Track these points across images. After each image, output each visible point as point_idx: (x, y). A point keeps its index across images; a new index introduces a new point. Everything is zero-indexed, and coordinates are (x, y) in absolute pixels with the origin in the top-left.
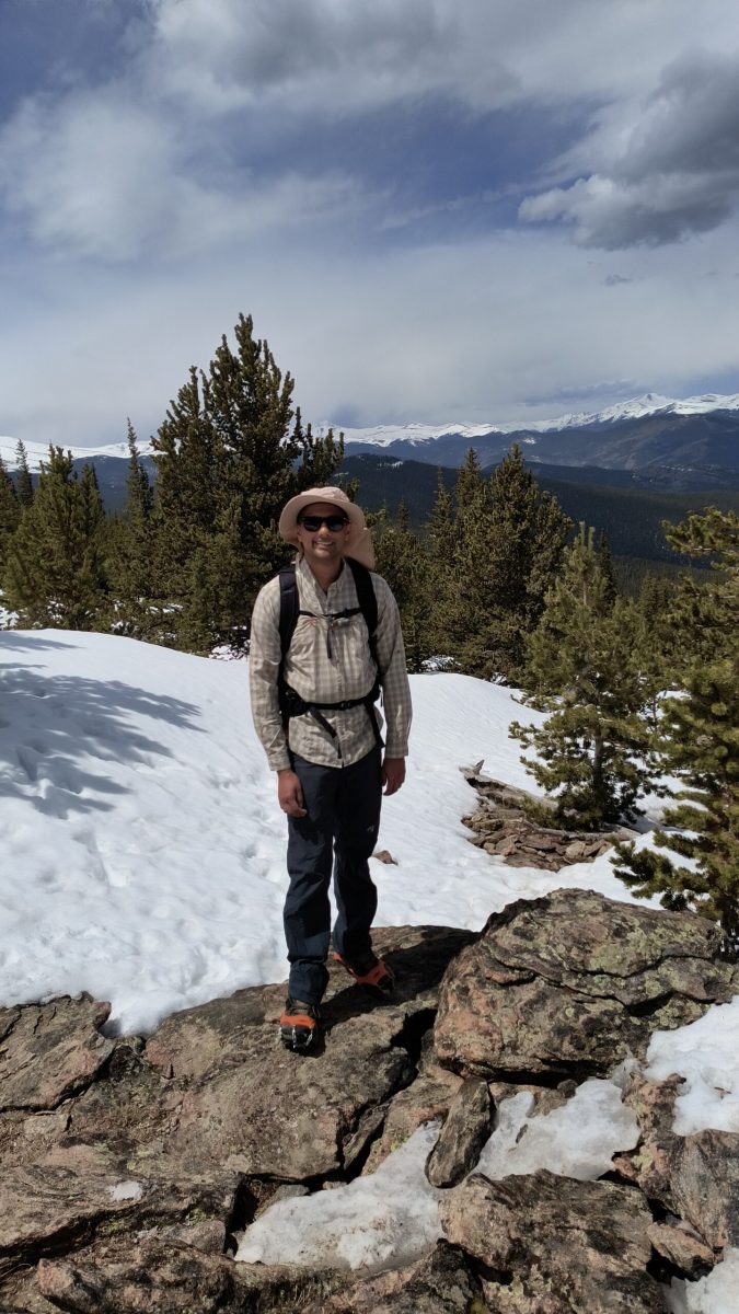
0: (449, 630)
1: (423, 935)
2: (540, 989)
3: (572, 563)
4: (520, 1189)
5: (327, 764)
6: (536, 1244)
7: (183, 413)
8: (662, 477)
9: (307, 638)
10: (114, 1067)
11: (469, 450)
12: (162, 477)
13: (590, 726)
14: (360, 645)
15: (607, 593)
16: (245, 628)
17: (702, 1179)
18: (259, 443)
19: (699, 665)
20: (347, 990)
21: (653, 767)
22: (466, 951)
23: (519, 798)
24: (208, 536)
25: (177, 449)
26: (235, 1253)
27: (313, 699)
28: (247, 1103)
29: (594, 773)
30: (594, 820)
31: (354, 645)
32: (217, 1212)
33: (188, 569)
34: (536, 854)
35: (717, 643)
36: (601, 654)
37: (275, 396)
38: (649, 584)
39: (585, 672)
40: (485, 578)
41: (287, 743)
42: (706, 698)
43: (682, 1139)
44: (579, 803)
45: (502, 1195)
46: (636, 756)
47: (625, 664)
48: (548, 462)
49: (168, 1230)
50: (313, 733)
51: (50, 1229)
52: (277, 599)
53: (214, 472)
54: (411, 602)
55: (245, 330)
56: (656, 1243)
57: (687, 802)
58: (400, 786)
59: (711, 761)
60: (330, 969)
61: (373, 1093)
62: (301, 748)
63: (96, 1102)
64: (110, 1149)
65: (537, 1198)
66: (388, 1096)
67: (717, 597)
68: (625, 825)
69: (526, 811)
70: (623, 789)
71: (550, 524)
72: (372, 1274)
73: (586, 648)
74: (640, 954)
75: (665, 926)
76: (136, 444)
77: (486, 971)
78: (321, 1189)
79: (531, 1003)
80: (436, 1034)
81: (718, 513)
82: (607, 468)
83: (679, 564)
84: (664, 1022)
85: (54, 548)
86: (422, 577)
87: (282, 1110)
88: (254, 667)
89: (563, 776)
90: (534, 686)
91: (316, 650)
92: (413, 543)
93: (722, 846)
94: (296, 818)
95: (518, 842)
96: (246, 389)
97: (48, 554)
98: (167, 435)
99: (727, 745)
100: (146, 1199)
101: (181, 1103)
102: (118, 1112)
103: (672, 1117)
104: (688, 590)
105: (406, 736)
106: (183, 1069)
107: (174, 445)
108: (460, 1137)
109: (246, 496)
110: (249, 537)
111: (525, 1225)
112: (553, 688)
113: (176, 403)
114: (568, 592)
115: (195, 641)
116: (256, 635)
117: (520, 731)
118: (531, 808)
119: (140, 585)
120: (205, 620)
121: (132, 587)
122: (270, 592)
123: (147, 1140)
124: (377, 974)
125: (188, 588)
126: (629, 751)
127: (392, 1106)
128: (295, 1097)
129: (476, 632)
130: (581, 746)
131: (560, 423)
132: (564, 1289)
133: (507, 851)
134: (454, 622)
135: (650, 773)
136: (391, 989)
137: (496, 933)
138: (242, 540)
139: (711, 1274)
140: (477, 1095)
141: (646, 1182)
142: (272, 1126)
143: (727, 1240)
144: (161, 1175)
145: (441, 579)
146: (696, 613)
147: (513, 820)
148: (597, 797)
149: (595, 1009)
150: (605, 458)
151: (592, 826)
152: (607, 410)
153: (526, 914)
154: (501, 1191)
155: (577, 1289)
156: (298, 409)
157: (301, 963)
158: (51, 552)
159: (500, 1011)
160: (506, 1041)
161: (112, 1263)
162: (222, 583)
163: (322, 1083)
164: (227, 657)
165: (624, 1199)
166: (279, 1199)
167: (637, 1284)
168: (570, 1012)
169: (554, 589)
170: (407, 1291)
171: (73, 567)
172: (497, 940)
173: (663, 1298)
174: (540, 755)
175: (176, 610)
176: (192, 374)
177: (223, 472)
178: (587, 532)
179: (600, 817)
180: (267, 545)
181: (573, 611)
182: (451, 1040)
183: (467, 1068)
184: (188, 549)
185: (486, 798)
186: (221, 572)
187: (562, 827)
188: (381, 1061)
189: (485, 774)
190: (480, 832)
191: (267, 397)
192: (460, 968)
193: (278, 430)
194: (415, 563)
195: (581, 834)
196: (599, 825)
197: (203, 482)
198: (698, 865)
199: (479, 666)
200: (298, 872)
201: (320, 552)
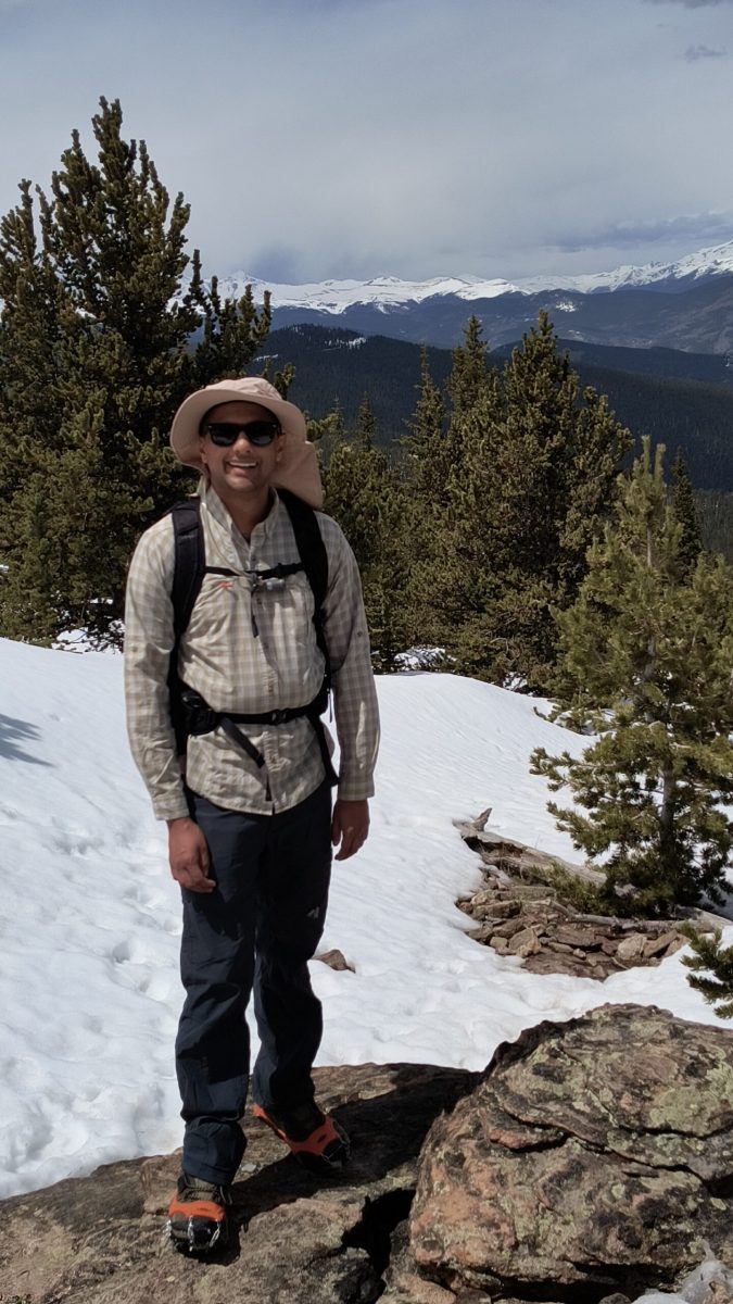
0: (438, 606)
1: (395, 1078)
2: (571, 1157)
3: (629, 500)
5: (248, 810)
7: (9, 255)
9: (216, 610)
11: (469, 319)
13: (656, 755)
16: (113, 601)
18: (133, 306)
22: (462, 1102)
24: (51, 455)
27: (228, 708)
29: (662, 827)
30: (661, 902)
31: (289, 620)
33: (17, 507)
34: (571, 954)
36: (673, 644)
37: (159, 232)
39: (648, 670)
40: (496, 523)
44: (639, 875)
46: (727, 802)
47: (711, 659)
48: (595, 340)
50: (226, 761)
53: (59, 351)
54: (378, 561)
55: (109, 123)
58: (361, 845)
60: (247, 1131)
62: (207, 784)
68: (708, 908)
69: (557, 887)
70: (706, 854)
71: (596, 438)
73: (650, 635)
74: (726, 1101)
77: (490, 1130)
79: (559, 1178)
80: (414, 1226)
82: (684, 351)
86: (395, 522)
88: (131, 657)
89: (613, 833)
90: (571, 694)
91: (233, 629)
92: (381, 467)
95: (544, 935)
96: (111, 219)
105: (370, 766)
106: (14, 1287)
109: (112, 390)
110: (117, 456)
112: (599, 696)
114: (623, 546)
115: (29, 621)
116: (135, 606)
117: (548, 762)
118: (564, 882)
122: (160, 539)
124: (322, 1138)
125: (18, 537)
126: (715, 794)
129: (481, 610)
130: (643, 786)
131: (613, 279)
133: (527, 949)
134: (446, 594)
136: (344, 1160)
137: (507, 1073)
138: (106, 460)
145: (426, 525)
147: (537, 902)
148: (667, 866)
149: (657, 1186)
150: (683, 334)
151: (657, 910)
152: (688, 258)
153: (553, 1043)
156: (197, 253)
157: (202, 1122)
159: (511, 1190)
160: (520, 1236)
162: (73, 530)
164: (81, 647)
168: (619, 1190)
169: (601, 542)
172: (508, 1083)
174: (579, 800)
176: (23, 193)
177: (74, 352)
178: (653, 452)
179: (670, 897)
180: (146, 468)
181: (631, 576)
182: (437, 1235)
183: (461, 1277)
184: (17, 476)
185: (494, 868)
186: (71, 513)
187: (611, 912)
188: (325, 1272)
189: (491, 830)
190: (484, 920)
191: (146, 232)
192: (451, 1127)
193: (163, 285)
194: (385, 500)
195: (641, 923)
196: (670, 908)
197: (41, 369)
199: (486, 662)
200: (199, 982)
201: (235, 480)
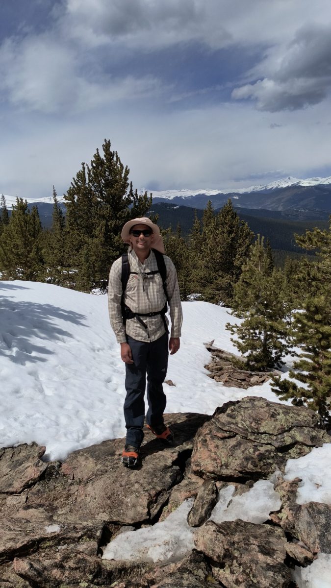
0: (199, 282)
1: (187, 417)
2: (238, 440)
3: (254, 252)
4: (229, 527)
5: (143, 341)
6: (236, 551)
7: (79, 183)
8: (294, 214)
9: (134, 284)
10: (48, 474)
11: (208, 201)
12: (69, 212)
13: (262, 325)
14: (158, 287)
15: (270, 266)
16: (106, 281)
17: (309, 523)
18: (113, 197)
19: (309, 298)
20: (152, 441)
21: (289, 343)
22: (206, 424)
24: (90, 239)
25: (75, 200)
26: (102, 556)
27: (137, 312)
28: (108, 490)
29: (263, 346)
30: (263, 367)
31: (155, 287)
32: (94, 538)
33: (81, 254)
34: (237, 381)
35: (318, 288)
36: (266, 293)
37: (121, 177)
38: (288, 262)
39: (259, 301)
40: (216, 259)
41: (125, 331)
42: (313, 312)
43: (300, 506)
44: (257, 359)
45: (221, 530)
46: (282, 338)
47: (278, 297)
48: (243, 207)
49: (72, 546)
50: (137, 327)
51: (19, 545)
52: (120, 267)
53: (93, 210)
54: (182, 269)
55: (107, 146)
56: (288, 551)
57: (304, 359)
58: (177, 350)
59: (314, 340)
60: (144, 432)
61: (164, 486)
62: (132, 333)
63: (39, 490)
64: (46, 511)
65: (236, 531)
66: (171, 487)
67: (318, 268)
68: (277, 369)
69: (233, 362)
70: (276, 353)
71: (244, 235)
72: (163, 565)
73: (260, 290)
74: (282, 425)
75: (293, 413)
76: (57, 197)
77: (214, 432)
78: (140, 528)
79: (234, 447)
80: (192, 460)
81: (319, 230)
82: (270, 210)
83: (302, 253)
84: (293, 455)
85: (19, 244)
86: (187, 258)
87: (123, 493)
88: (110, 297)
89: (249, 347)
90: (237, 307)
91: (138, 290)
92: (183, 243)
93: (319, 378)
94: (129, 364)
95: (229, 376)
96: (107, 173)
97: (16, 246)
98: (71, 194)
99: (322, 333)
100: (62, 532)
101: (77, 491)
102: (49, 495)
103: (296, 497)
104: (305, 265)
105: (180, 328)
106: (78, 476)
107: (74, 198)
108: (203, 505)
109: (107, 221)
110: (108, 240)
111: (231, 543)
112: (245, 308)
113: (75, 179)
114: (252, 265)
115: (84, 286)
116: (111, 282)
117: (231, 327)
118: (235, 361)
119: (59, 261)
120: (88, 277)
121: (55, 262)
122: (117, 264)
123: (62, 506)
124: (166, 434)
125: (80, 262)
126: (279, 336)
127: (172, 491)
128: (129, 488)
129: (211, 283)
130: (258, 334)
131: (249, 190)
132: (248, 571)
133: (224, 380)
134: (201, 278)
135: (288, 346)
136: (172, 440)
137: (219, 416)
138: (106, 241)
139: (312, 564)
140: (210, 487)
141: (284, 525)
142: (119, 500)
143: (319, 549)
144: (69, 522)
145: (196, 259)
146: (309, 275)
147: (227, 366)
148: (265, 357)
149: (262, 449)
150: (269, 205)
151: (262, 369)
152: (270, 184)
153: (232, 407)
154: (220, 528)
155: (253, 570)
156: (131, 182)
157: (131, 429)
158: (18, 245)
159: (220, 450)
160: (223, 463)
161: (47, 559)
162: (96, 261)
163: (141, 482)
164: (98, 294)
165: (274, 532)
166: (122, 532)
167: (280, 569)
168: (251, 450)
169: (246, 264)
170: (179, 571)
171: (28, 253)
172: (220, 419)
173: (291, 575)
174: (239, 338)
175: (75, 272)
176: (83, 166)
177: (97, 210)
178: (261, 238)
179: (266, 365)
180: (116, 243)
181: (255, 274)
182: (199, 462)
183: (206, 475)
184: (80, 245)
185: (215, 357)
186: (96, 255)
187: (249, 369)
188: (168, 472)
189: (215, 346)
190: (212, 371)
191: (117, 177)
192: (203, 431)
193: (122, 192)
194: (184, 252)
195: (257, 373)
196: (265, 369)
197: (87, 215)
198: (308, 386)
199: (213, 298)
200: (130, 389)
201: (140, 246)
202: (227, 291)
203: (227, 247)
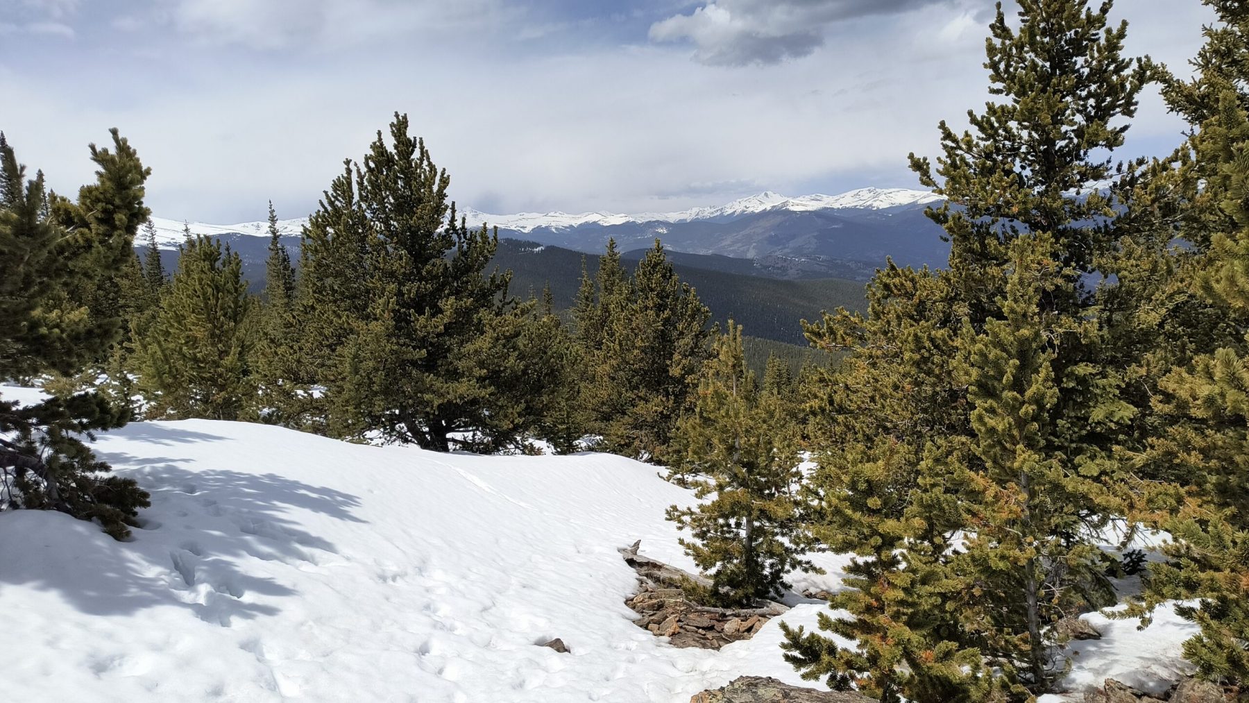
0: (598, 411)
3: (722, 357)
7: (337, 203)
8: (779, 266)
13: (741, 507)
16: (397, 412)
18: (414, 234)
21: (798, 544)
23: (677, 577)
24: (362, 324)
25: (329, 238)
29: (746, 551)
30: (747, 597)
34: (697, 632)
35: (850, 428)
36: (749, 441)
37: (431, 191)
39: (736, 457)
40: (632, 362)
44: (733, 582)
46: (783, 535)
48: (678, 250)
53: (368, 261)
54: (563, 386)
55: (400, 127)
67: (847, 387)
68: (773, 599)
69: (685, 589)
70: (772, 565)
71: (689, 313)
73: (736, 435)
81: (847, 313)
82: (730, 256)
85: (199, 335)
89: (719, 555)
90: (679, 464)
95: (679, 621)
96: (401, 182)
97: (192, 342)
98: (320, 223)
104: (822, 380)
107: (326, 234)
109: (401, 284)
110: (403, 324)
113: (330, 194)
114: (719, 384)
117: (679, 514)
118: (689, 586)
120: (357, 406)
125: (340, 374)
126: (776, 530)
129: (624, 413)
130: (733, 526)
131: (689, 215)
133: (670, 630)
134: (603, 403)
135: (795, 549)
138: (396, 327)
146: (831, 402)
147: (673, 599)
148: (749, 574)
150: (730, 247)
151: (745, 601)
156: (453, 203)
158: (195, 340)
162: (376, 370)
169: (707, 382)
171: (219, 355)
174: (696, 535)
175: (326, 395)
176: (346, 166)
177: (377, 261)
178: (735, 329)
179: (752, 594)
180: (421, 332)
181: (725, 401)
184: (340, 336)
185: (645, 578)
186: (375, 359)
187: (718, 604)
189: (641, 554)
190: (642, 612)
191: (422, 190)
193: (432, 222)
194: (567, 350)
195: (737, 611)
196: (752, 601)
197: (356, 270)
198: (859, 646)
199: (628, 445)
202: (656, 430)
203: (654, 338)
